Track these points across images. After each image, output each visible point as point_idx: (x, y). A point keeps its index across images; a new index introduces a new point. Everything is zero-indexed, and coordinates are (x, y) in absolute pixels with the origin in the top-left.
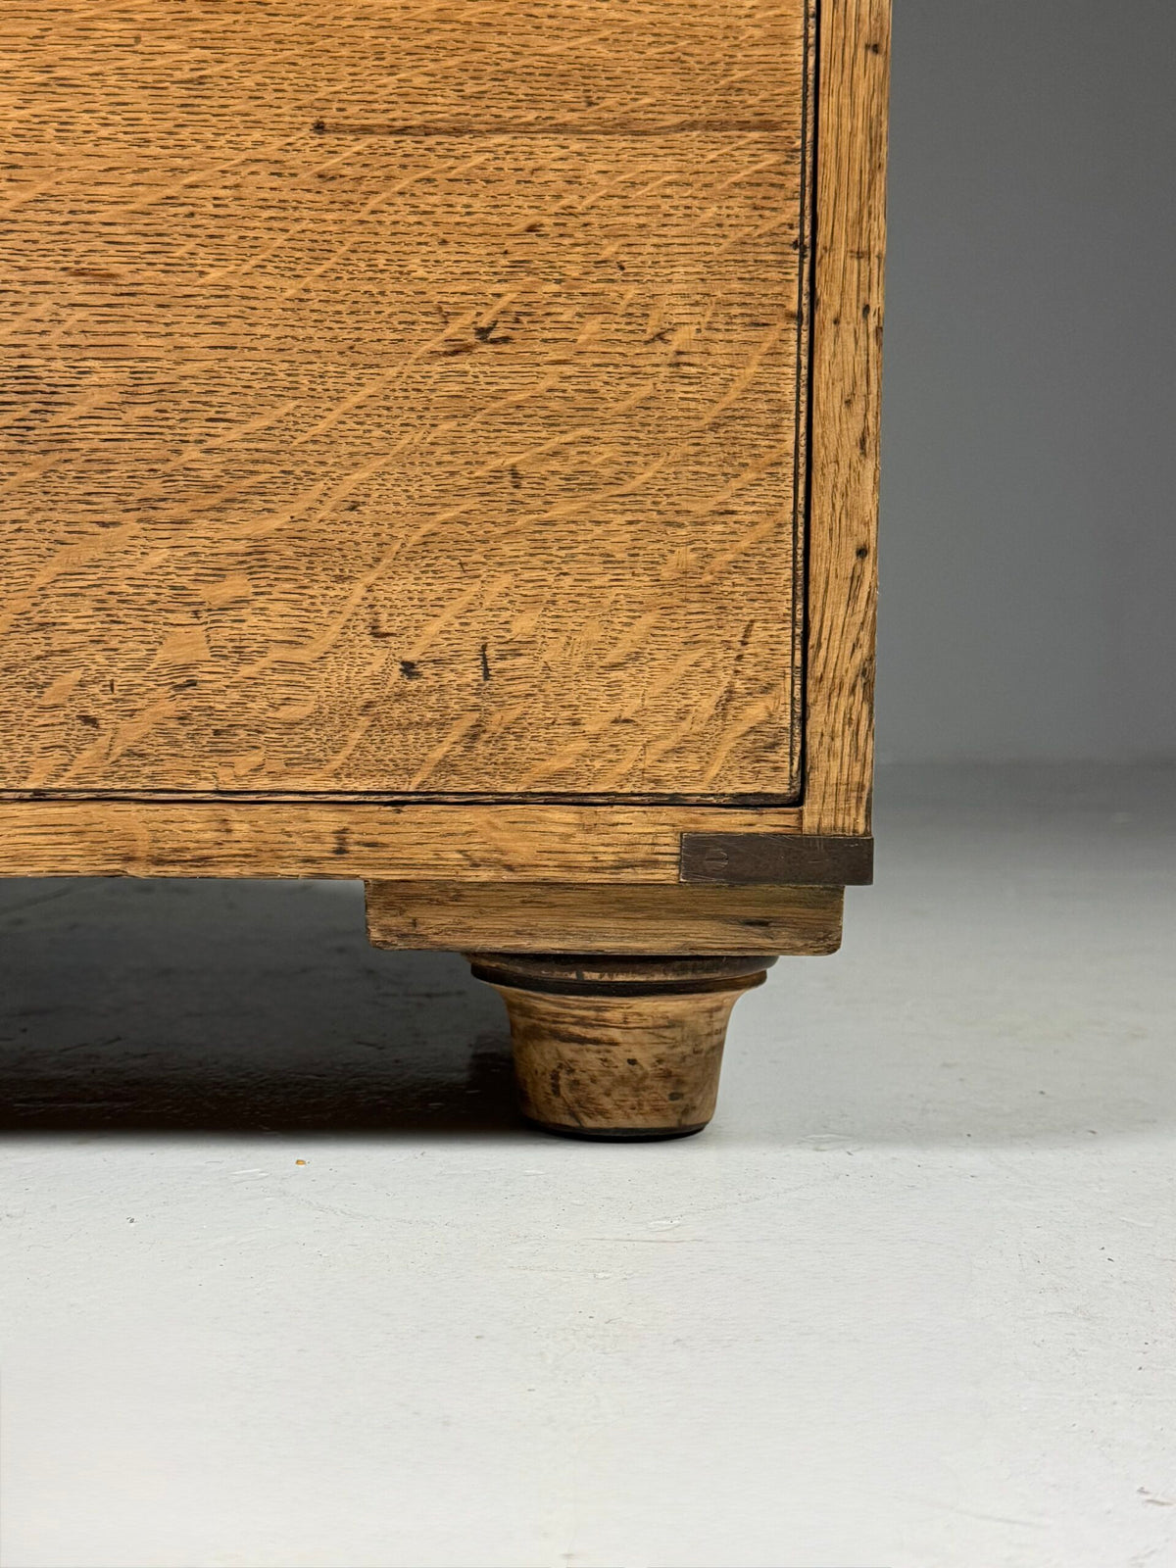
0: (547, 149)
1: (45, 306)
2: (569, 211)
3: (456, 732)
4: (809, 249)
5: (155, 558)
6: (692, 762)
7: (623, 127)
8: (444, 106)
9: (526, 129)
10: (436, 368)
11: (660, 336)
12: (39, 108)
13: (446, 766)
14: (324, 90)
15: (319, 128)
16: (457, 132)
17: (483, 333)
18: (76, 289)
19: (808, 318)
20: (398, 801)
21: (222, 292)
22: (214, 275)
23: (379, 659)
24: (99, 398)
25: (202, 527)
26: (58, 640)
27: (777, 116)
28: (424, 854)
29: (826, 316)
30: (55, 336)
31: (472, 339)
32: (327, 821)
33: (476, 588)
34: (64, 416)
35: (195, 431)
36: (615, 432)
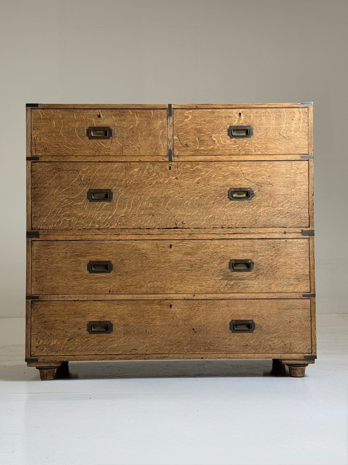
0: (294, 310)
1: (261, 321)
2: (295, 314)
3: (288, 349)
4: (311, 316)
5: (268, 337)
6: (304, 351)
7: (299, 309)
8: (287, 308)
9: (292, 309)
10: (286, 324)
11: (301, 322)
12: (261, 308)
13: (288, 351)
14: (279, 307)
15: (279, 309)
16: (288, 309)
17: (290, 322)
18: (263, 320)
19: (311, 321)
20: (285, 353)
21: (272, 320)
22: (272, 319)
23: (283, 344)
24: (265, 327)
25: (271, 335)
26: (262, 343)
27: (308, 308)
28: (286, 357)
29: (312, 321)
30: (262, 323)
31: (289, 322)
32: (280, 355)
33: (290, 339)
34: (262, 328)
35: (271, 329)
36: (298, 328)
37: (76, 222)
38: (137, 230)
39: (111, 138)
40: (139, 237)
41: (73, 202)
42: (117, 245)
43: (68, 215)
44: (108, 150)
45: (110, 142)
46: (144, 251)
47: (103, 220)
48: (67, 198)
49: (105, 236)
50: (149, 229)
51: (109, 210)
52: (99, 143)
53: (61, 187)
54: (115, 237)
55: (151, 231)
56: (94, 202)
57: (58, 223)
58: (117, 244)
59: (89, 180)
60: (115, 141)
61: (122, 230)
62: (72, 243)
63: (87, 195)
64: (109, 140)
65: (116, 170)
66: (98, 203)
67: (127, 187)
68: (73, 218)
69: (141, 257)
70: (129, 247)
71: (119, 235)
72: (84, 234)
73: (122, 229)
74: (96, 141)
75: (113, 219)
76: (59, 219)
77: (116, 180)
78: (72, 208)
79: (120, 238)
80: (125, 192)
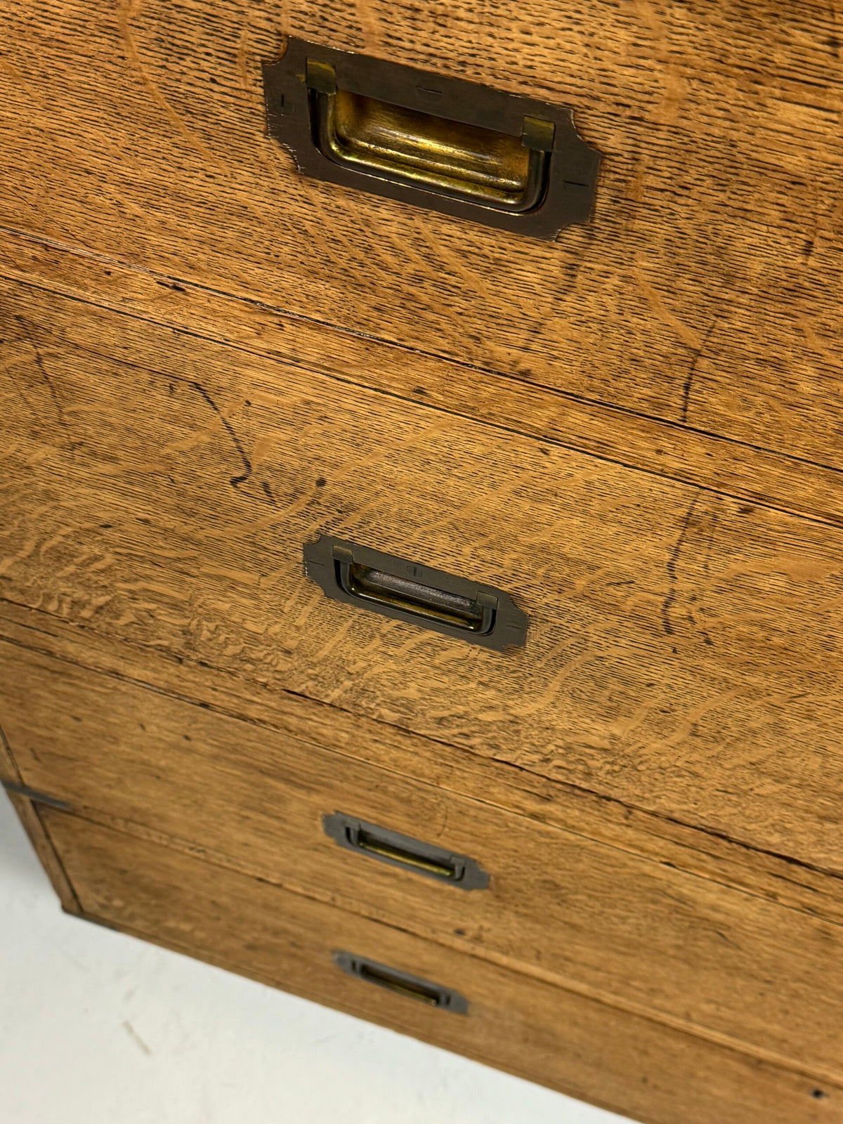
37: (231, 650)
38: (688, 831)
39: (574, 235)
40: (700, 860)
41: (195, 554)
42: (523, 829)
43: (167, 600)
44: (524, 335)
45: (557, 272)
46: (719, 917)
47: (434, 708)
48: (146, 521)
49: (448, 770)
50: (791, 860)
51: (481, 683)
52: (418, 242)
53: (81, 444)
54: (518, 798)
55: (802, 875)
56: (362, 611)
57: (101, 608)
58: (527, 828)
59: (321, 483)
60: (615, 280)
61: (577, 792)
62: (220, 719)
63: (300, 556)
64: (538, 251)
65: (585, 501)
66: (399, 627)
67: (669, 631)
68: (212, 626)
69: (687, 924)
70: (612, 866)
71: (547, 799)
72: (299, 712)
73: (573, 786)
74: (385, 214)
75: (517, 732)
76: (108, 598)
77: (578, 562)
78: (188, 579)
79: (551, 812)
80: (642, 653)
